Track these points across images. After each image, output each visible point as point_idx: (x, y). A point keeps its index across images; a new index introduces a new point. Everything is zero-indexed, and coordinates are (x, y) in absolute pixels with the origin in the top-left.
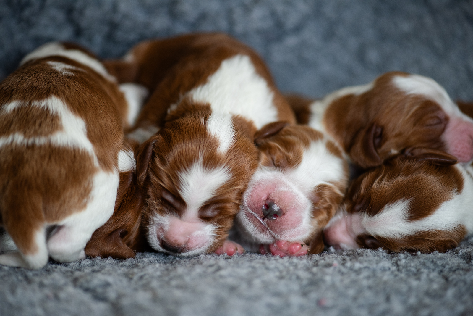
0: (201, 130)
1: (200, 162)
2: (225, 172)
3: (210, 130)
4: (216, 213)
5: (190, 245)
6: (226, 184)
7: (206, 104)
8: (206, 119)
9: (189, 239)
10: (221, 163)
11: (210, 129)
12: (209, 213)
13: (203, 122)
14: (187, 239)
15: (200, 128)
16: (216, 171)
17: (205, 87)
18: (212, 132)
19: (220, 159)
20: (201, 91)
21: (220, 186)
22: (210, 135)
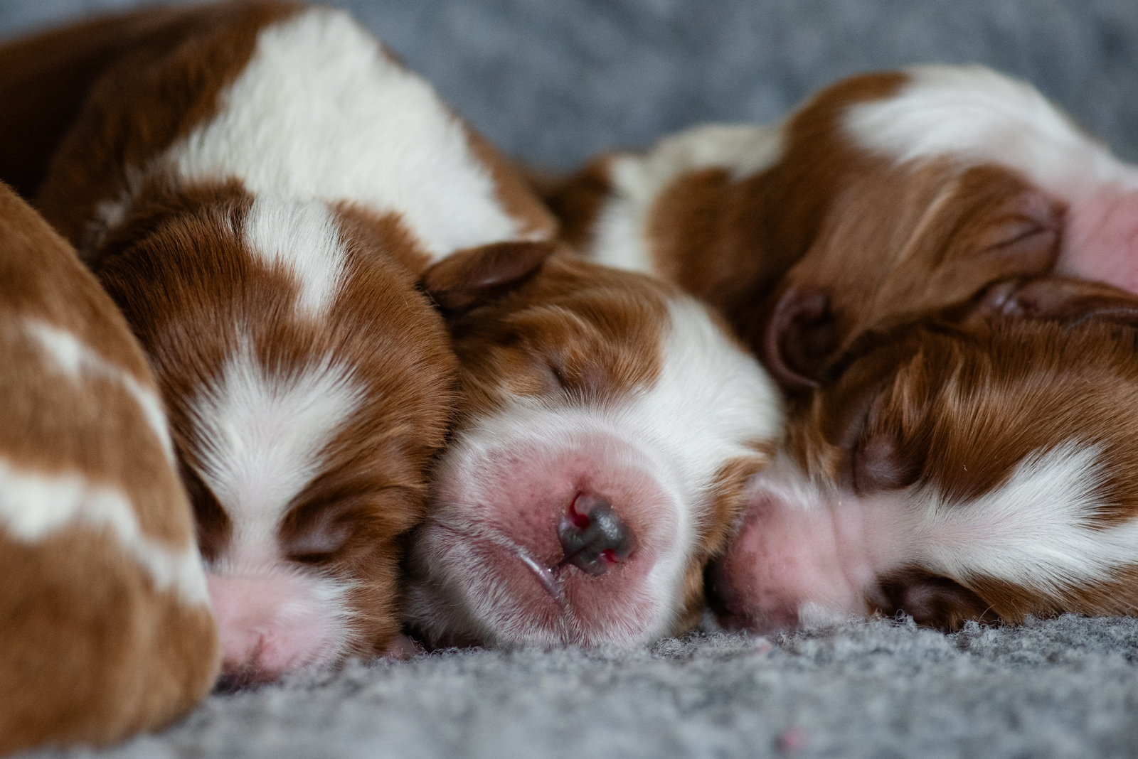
0: (226, 251)
1: (245, 349)
2: (340, 379)
3: (259, 245)
4: (341, 535)
5: (270, 661)
6: (353, 426)
7: (229, 181)
8: (238, 218)
9: (261, 641)
10: (320, 351)
11: (255, 243)
12: (318, 540)
13: (230, 227)
14: (254, 641)
15: (222, 247)
16: (307, 380)
17: (215, 130)
18: (266, 252)
19: (313, 334)
20: (201, 144)
21: (332, 436)
22: (260, 262)
